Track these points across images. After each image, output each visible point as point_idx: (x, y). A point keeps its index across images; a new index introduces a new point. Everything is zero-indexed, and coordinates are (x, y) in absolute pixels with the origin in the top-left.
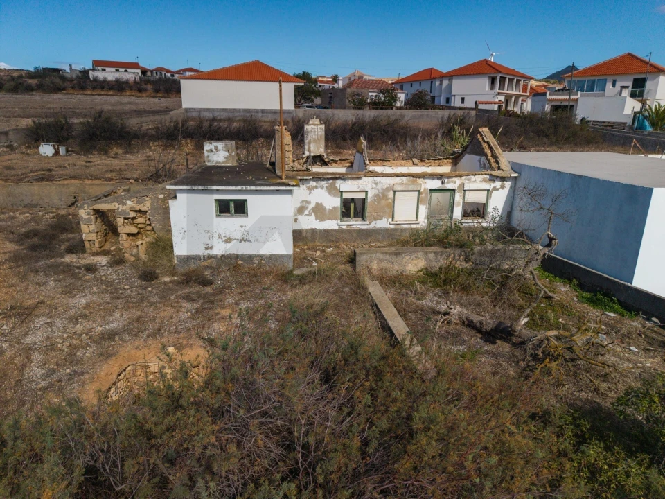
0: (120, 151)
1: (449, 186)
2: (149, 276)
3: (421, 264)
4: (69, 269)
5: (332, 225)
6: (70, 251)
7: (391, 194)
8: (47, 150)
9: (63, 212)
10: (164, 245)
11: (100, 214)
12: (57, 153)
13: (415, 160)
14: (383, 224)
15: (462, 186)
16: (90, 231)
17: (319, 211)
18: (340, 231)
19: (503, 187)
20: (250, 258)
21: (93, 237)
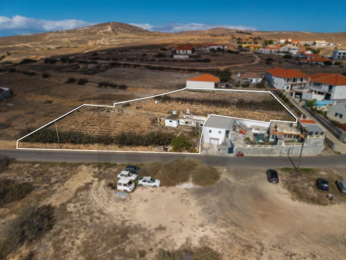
0: (168, 102)
1: (199, 122)
2: (163, 127)
4: (156, 125)
5: (184, 124)
7: (191, 122)
9: (156, 117)
10: (164, 124)
11: (160, 119)
12: (158, 103)
14: (190, 125)
16: (158, 121)
17: (183, 122)
20: (172, 127)
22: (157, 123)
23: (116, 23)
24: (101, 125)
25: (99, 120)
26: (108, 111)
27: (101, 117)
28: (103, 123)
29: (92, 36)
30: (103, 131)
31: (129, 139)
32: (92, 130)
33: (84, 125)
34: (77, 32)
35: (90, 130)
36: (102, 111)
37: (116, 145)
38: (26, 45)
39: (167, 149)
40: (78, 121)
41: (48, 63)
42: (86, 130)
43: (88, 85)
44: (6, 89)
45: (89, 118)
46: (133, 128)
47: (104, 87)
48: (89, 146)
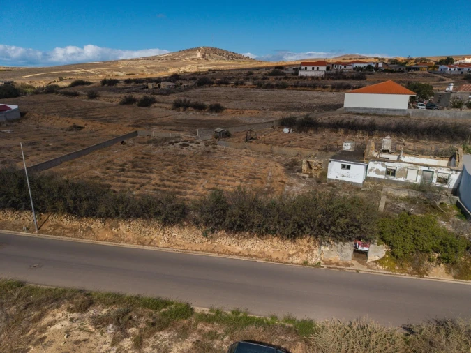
0: (312, 132)
1: (432, 170)
2: (319, 182)
3: (406, 195)
4: (298, 176)
5: (382, 177)
6: (298, 171)
7: (406, 170)
8: (286, 130)
9: (294, 158)
10: (325, 174)
11: (308, 162)
12: (289, 132)
13: (431, 156)
14: (402, 179)
15: (437, 171)
16: (304, 167)
17: (377, 171)
18: (384, 179)
19: (456, 174)
20: (349, 182)
21: (305, 169)
22: (300, 171)
23: (208, 48)
24: (164, 172)
25: (163, 160)
26: (184, 145)
27: (167, 156)
28: (169, 167)
29: (174, 64)
30: (165, 186)
31: (237, 211)
32: (139, 181)
33: (123, 170)
34: (156, 60)
35: (135, 180)
36: (171, 143)
37: (194, 228)
38: (88, 71)
39: (366, 253)
40: (115, 161)
41: (106, 85)
42: (124, 182)
43: (155, 107)
44: (14, 107)
45: (141, 156)
46: (241, 181)
47: (181, 109)
48: (117, 226)
